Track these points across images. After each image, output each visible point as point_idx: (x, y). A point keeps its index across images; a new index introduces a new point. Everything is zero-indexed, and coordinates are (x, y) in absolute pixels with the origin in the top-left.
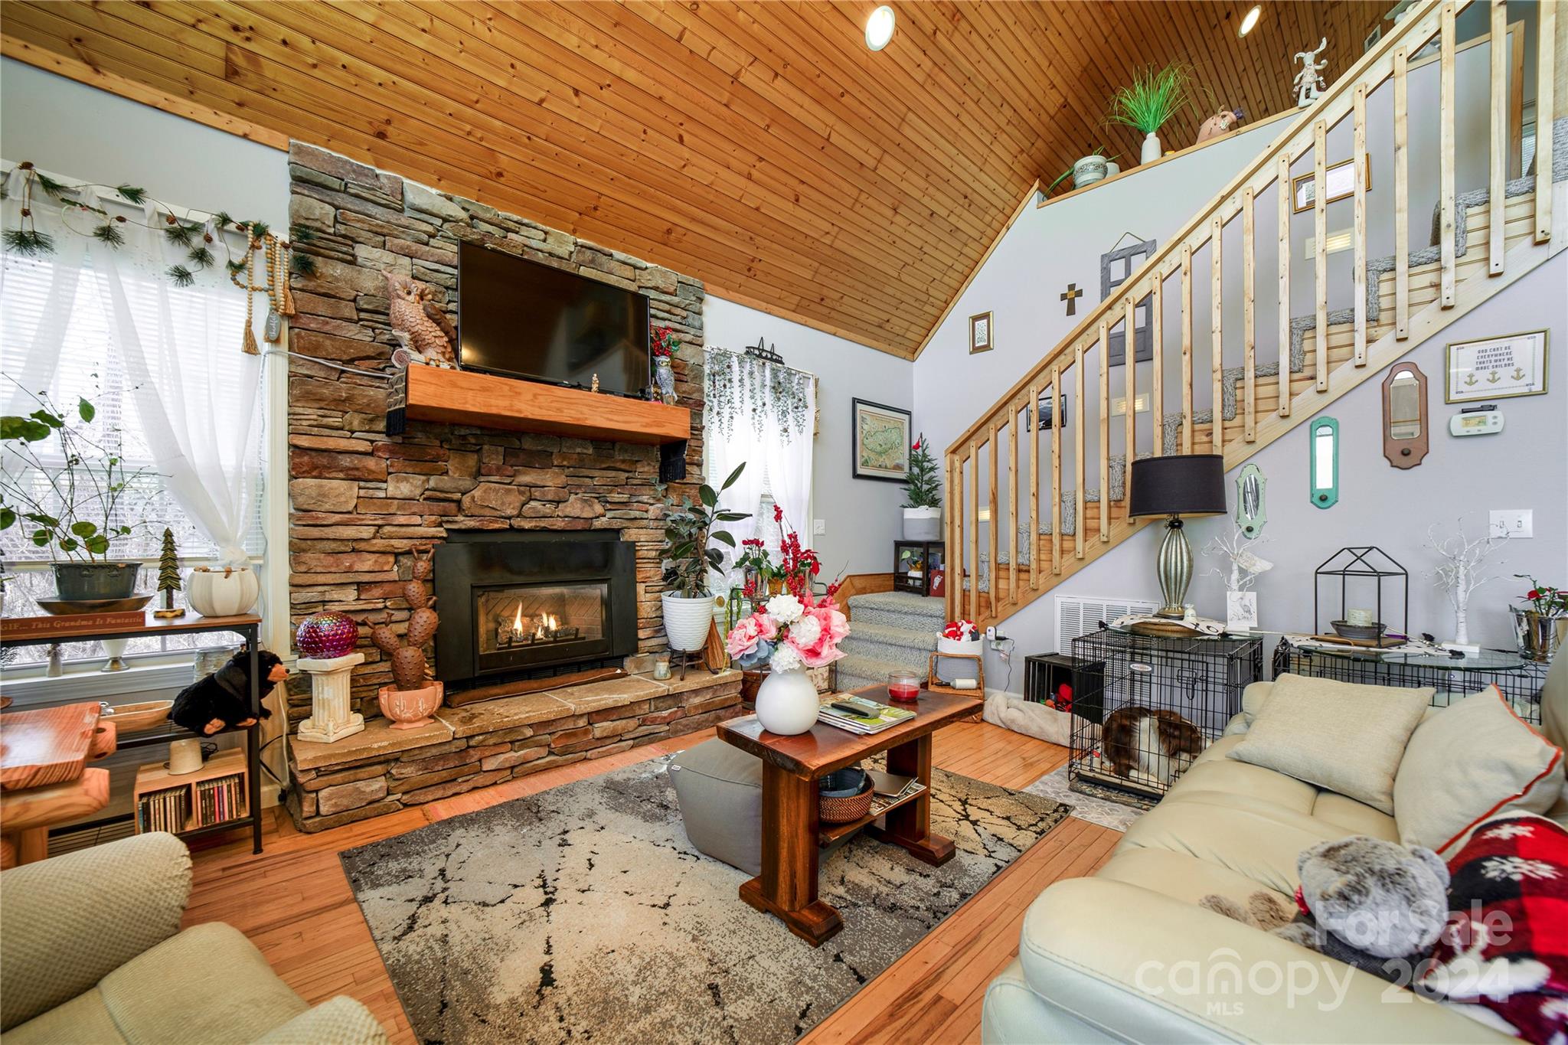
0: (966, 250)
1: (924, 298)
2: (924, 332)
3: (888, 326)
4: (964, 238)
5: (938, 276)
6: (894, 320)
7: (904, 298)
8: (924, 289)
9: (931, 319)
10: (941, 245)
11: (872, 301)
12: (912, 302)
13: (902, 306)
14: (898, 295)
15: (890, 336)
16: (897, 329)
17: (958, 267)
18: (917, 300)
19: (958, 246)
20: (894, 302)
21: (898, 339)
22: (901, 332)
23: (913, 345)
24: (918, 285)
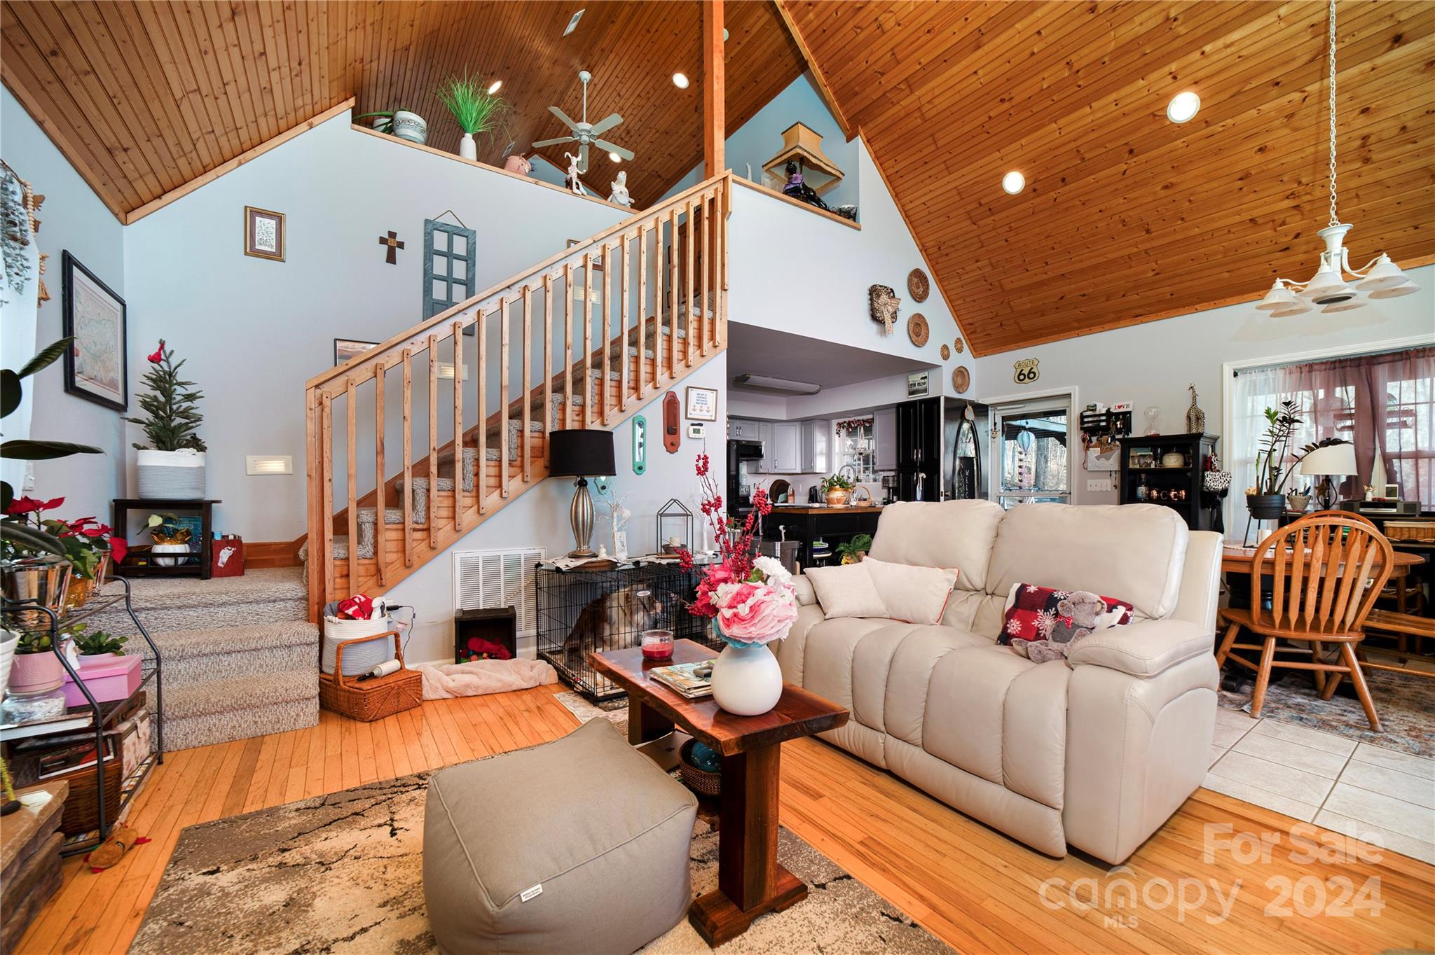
0: (262, 121)
1: (188, 147)
2: (158, 190)
3: (121, 157)
4: (269, 106)
5: (219, 130)
6: (134, 153)
7: (168, 134)
8: (195, 136)
9: (177, 179)
10: (246, 96)
11: (124, 108)
12: (171, 143)
13: (157, 142)
14: (163, 124)
15: (114, 172)
16: (129, 169)
17: (244, 134)
18: (179, 144)
19: (259, 111)
20: (151, 129)
21: (122, 183)
22: (132, 175)
23: (133, 200)
24: (193, 127)
